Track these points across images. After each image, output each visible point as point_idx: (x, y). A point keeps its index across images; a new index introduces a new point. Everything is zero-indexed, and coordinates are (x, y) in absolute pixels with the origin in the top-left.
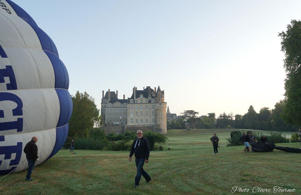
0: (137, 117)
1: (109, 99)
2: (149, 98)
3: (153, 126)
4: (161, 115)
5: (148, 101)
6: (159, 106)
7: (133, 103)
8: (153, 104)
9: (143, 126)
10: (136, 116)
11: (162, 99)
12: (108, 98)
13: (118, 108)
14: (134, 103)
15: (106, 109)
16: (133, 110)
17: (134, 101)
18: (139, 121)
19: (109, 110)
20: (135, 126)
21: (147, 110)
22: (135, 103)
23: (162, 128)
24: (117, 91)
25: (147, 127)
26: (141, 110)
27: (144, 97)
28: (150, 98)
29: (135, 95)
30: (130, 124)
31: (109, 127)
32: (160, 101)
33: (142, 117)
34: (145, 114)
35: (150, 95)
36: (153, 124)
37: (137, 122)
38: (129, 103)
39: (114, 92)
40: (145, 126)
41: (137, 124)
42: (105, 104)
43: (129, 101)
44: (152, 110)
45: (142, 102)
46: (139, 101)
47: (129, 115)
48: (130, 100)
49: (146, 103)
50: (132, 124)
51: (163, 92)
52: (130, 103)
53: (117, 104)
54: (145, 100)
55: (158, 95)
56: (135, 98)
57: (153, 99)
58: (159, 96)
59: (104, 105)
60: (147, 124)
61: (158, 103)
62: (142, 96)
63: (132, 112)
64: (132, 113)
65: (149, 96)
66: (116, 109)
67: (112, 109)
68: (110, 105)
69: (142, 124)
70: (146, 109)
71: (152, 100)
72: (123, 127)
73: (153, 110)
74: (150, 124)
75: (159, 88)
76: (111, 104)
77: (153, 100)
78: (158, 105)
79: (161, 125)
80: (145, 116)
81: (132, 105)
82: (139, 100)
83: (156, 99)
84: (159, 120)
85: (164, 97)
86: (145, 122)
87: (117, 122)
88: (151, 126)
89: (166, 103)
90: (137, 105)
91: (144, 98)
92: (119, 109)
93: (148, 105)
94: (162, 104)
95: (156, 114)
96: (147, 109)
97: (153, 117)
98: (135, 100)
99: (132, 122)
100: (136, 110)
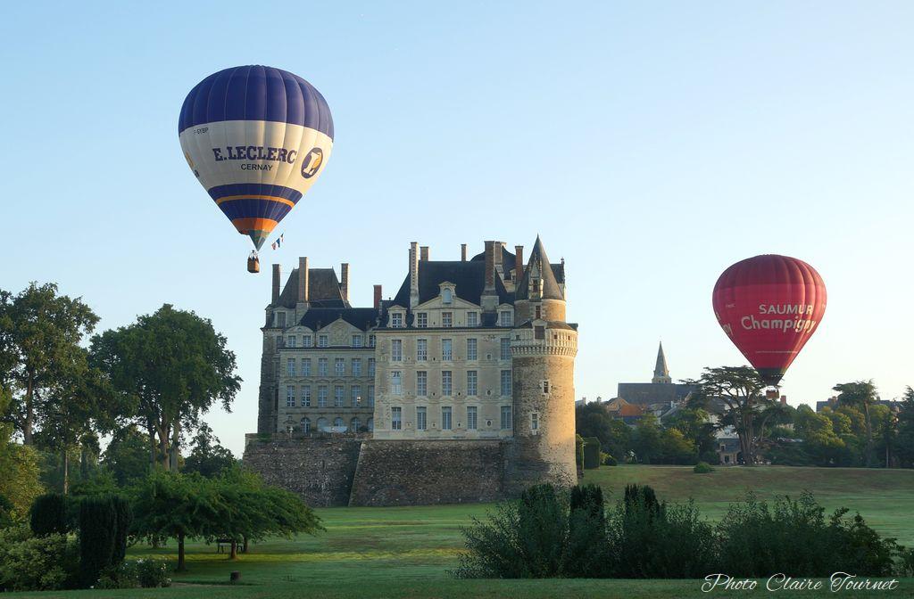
0: (422, 401)
1: (303, 308)
2: (484, 298)
3: (503, 444)
4: (546, 391)
5: (482, 315)
6: (535, 342)
7: (404, 324)
8: (503, 334)
9: (453, 444)
10: (419, 393)
11: (551, 307)
12: (297, 300)
13: (340, 355)
14: (410, 327)
15: (284, 355)
16: (400, 364)
17: (410, 317)
18: (435, 418)
19: (299, 361)
20: (410, 443)
21: (473, 364)
22: (416, 324)
23: (546, 460)
24: (345, 267)
25: (474, 449)
26: (447, 365)
27: (461, 294)
28: (489, 300)
29: (415, 287)
30: (383, 432)
31: (282, 450)
32: (538, 316)
33: (447, 400)
34: (466, 383)
35: (490, 285)
36: (504, 434)
37: (423, 424)
38: (383, 326)
39: (330, 273)
40: (464, 445)
41: (420, 434)
42: (280, 334)
43: (385, 318)
44: (501, 362)
45: (450, 321)
46: (435, 319)
47: (384, 390)
48: (391, 313)
49: (472, 325)
50: (397, 435)
51: (559, 271)
52: (390, 324)
53: (340, 332)
54: (463, 313)
55: (531, 288)
56: (414, 300)
57: (506, 307)
58: (536, 288)
59: (275, 334)
60: (474, 434)
61: (529, 325)
62: (448, 291)
63: (397, 374)
64: (396, 380)
65: (488, 293)
66: (334, 355)
67: (314, 356)
68: (301, 335)
69: (446, 434)
70: (469, 358)
71: (499, 311)
72: (353, 450)
73: (505, 364)
74: (489, 434)
75: (537, 249)
76: (308, 331)
77: (505, 313)
78: (528, 336)
79: (543, 441)
80: (465, 391)
81: (398, 336)
82: (433, 312)
83: (522, 306)
84: (535, 416)
85: (562, 298)
86: (464, 425)
87: (339, 421)
88: (496, 445)
89: (574, 327)
90: (424, 336)
91: (459, 303)
92: (348, 356)
93: (479, 336)
94: (548, 333)
95: (518, 386)
96: (475, 358)
97: (506, 400)
98: (415, 313)
99: (397, 425)
100: (421, 364)
